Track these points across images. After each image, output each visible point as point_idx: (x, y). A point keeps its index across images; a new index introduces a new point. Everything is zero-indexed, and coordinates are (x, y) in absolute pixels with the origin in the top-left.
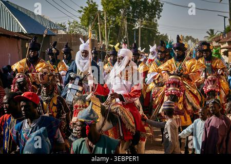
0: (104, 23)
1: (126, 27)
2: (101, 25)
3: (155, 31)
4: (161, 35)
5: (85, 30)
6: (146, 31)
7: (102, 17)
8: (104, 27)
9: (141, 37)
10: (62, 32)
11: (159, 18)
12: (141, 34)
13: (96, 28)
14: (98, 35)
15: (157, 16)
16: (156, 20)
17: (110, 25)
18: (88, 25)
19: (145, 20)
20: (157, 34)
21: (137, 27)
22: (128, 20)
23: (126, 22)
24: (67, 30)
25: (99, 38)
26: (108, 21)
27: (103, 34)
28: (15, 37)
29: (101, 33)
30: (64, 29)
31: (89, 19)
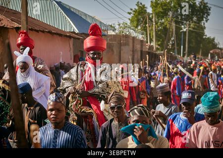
0: (153, 25)
1: (174, 30)
2: (149, 26)
3: (203, 34)
4: (208, 38)
5: (135, 31)
6: (194, 34)
7: (151, 19)
8: (153, 29)
9: (188, 39)
10: (111, 33)
11: (207, 21)
12: (189, 37)
13: (145, 29)
14: (147, 37)
15: (204, 19)
16: (204, 23)
17: (158, 27)
18: (137, 27)
19: (192, 22)
20: (204, 37)
21: (185, 30)
22: (176, 22)
23: (174, 24)
24: (117, 31)
25: (147, 39)
26: (156, 23)
27: (151, 36)
28: (66, 36)
29: (150, 34)
30: (114, 30)
31: (138, 20)
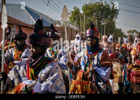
0: (84, 21)
1: (97, 24)
2: (82, 22)
3: (114, 26)
4: (118, 29)
5: (72, 24)
6: (109, 27)
7: (82, 17)
9: (105, 30)
10: (58, 26)
11: (116, 18)
12: (106, 28)
13: (79, 23)
14: (80, 28)
15: (115, 17)
16: (115, 20)
17: (87, 22)
18: (73, 22)
19: (108, 19)
20: (115, 28)
21: (103, 24)
22: (98, 19)
23: (96, 21)
24: (62, 25)
25: (80, 30)
26: (86, 20)
27: (83, 27)
28: (30, 27)
30: (60, 24)
31: (75, 18)
